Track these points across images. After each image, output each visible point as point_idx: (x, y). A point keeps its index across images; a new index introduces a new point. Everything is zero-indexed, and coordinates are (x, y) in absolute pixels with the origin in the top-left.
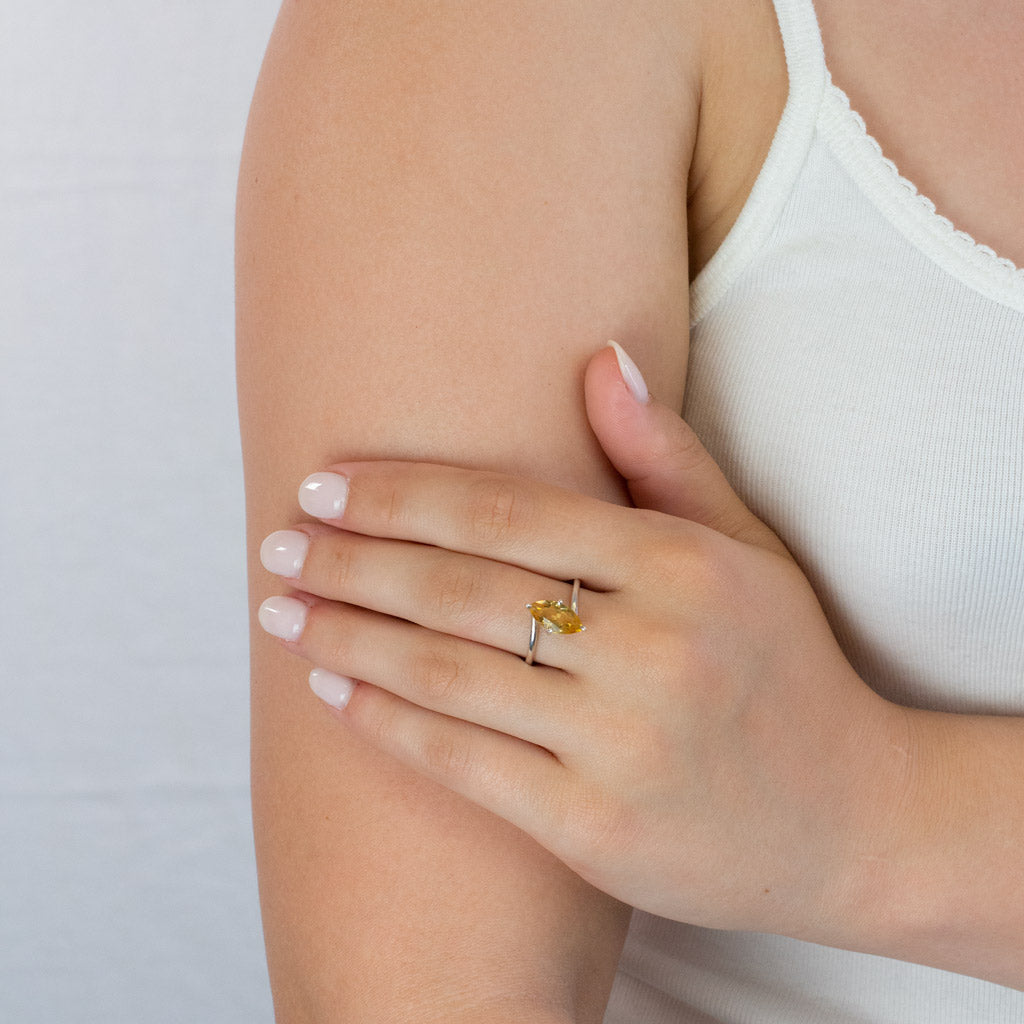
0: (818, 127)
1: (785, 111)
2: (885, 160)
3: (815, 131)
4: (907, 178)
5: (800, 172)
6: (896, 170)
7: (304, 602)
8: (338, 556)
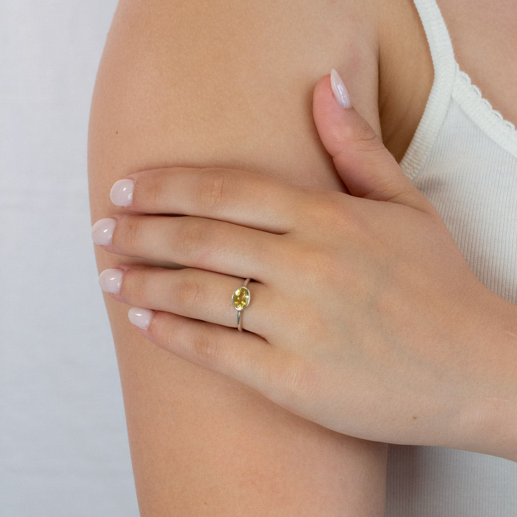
0: (453, 96)
1: (433, 88)
2: (494, 111)
3: (451, 98)
4: (509, 121)
5: (443, 124)
6: (501, 117)
7: (123, 270)
8: (130, 227)
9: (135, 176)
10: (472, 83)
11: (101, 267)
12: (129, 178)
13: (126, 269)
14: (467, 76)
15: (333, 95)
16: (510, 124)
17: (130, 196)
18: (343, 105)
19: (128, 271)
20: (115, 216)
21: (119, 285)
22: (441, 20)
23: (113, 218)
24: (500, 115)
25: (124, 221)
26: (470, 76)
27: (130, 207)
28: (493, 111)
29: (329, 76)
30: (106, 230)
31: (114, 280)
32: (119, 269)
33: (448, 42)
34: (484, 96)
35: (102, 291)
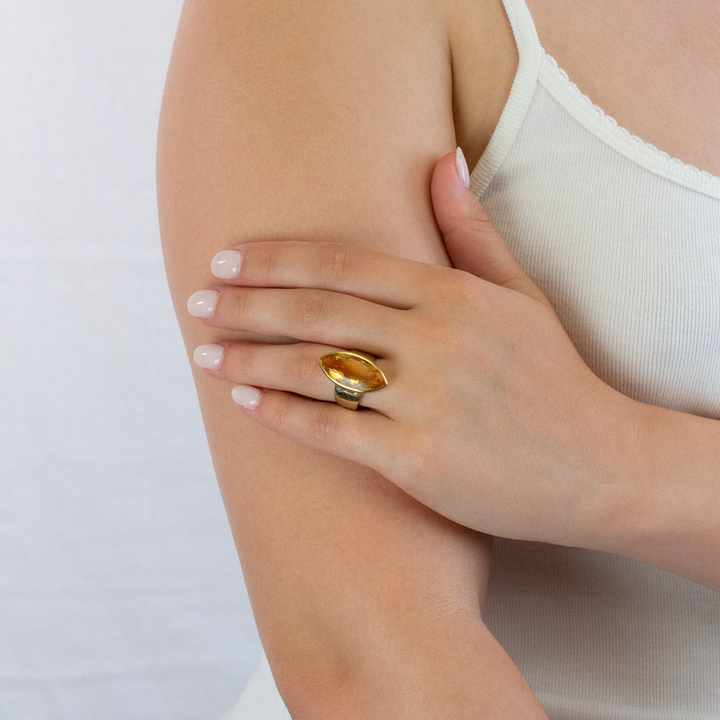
9: (242, 247)
10: (559, 66)
12: (235, 250)
13: (227, 344)
14: (552, 60)
18: (464, 183)
19: (230, 346)
20: (217, 288)
23: (215, 290)
24: (588, 99)
26: (556, 59)
28: (581, 95)
32: (218, 344)
34: (571, 80)
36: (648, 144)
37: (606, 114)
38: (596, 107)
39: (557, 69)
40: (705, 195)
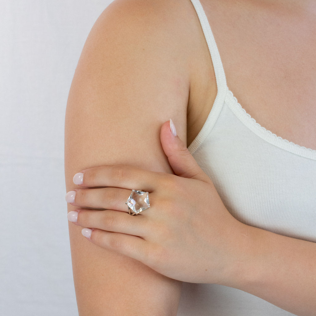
0: (225, 101)
3: (224, 102)
7: (78, 211)
8: (83, 194)
9: (84, 171)
10: (234, 96)
11: (69, 210)
12: (81, 172)
13: (79, 211)
14: (231, 93)
15: (170, 130)
16: (249, 115)
17: (82, 180)
18: (174, 135)
19: (80, 212)
20: (75, 190)
21: (76, 218)
22: (223, 68)
23: (75, 191)
24: (245, 111)
25: (79, 191)
26: (233, 93)
27: (82, 184)
28: (242, 108)
29: (169, 122)
30: (72, 196)
31: (74, 216)
32: (76, 211)
33: (224, 78)
34: (238, 102)
35: (68, 220)
36: (268, 131)
37: (251, 117)
38: (248, 114)
39: (233, 97)
40: (291, 153)
